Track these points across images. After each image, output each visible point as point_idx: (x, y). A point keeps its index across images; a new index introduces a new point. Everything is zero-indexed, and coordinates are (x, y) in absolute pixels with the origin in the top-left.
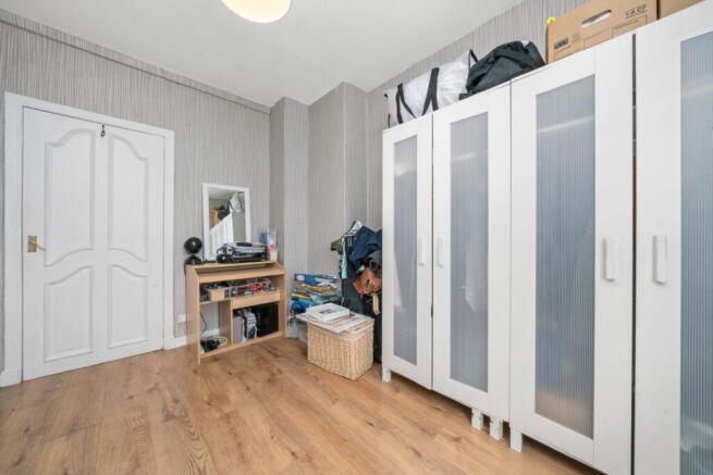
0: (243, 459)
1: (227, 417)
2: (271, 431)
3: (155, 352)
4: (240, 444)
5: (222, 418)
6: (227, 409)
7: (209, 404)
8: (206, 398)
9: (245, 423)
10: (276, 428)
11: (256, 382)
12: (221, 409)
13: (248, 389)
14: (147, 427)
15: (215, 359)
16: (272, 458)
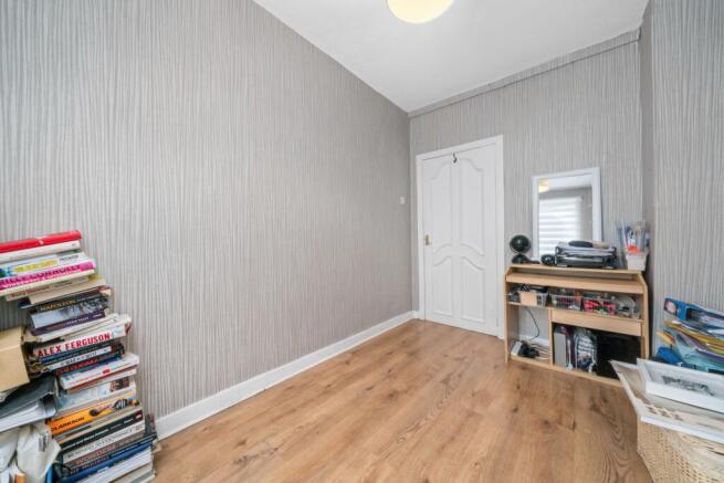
0: (441, 450)
1: (471, 414)
2: (483, 459)
3: (491, 336)
4: (453, 439)
5: (467, 411)
6: (478, 409)
7: (473, 395)
8: (476, 390)
9: (475, 431)
10: (491, 463)
11: (532, 412)
12: (474, 405)
13: (516, 410)
14: (431, 376)
15: (524, 367)
16: (455, 474)
